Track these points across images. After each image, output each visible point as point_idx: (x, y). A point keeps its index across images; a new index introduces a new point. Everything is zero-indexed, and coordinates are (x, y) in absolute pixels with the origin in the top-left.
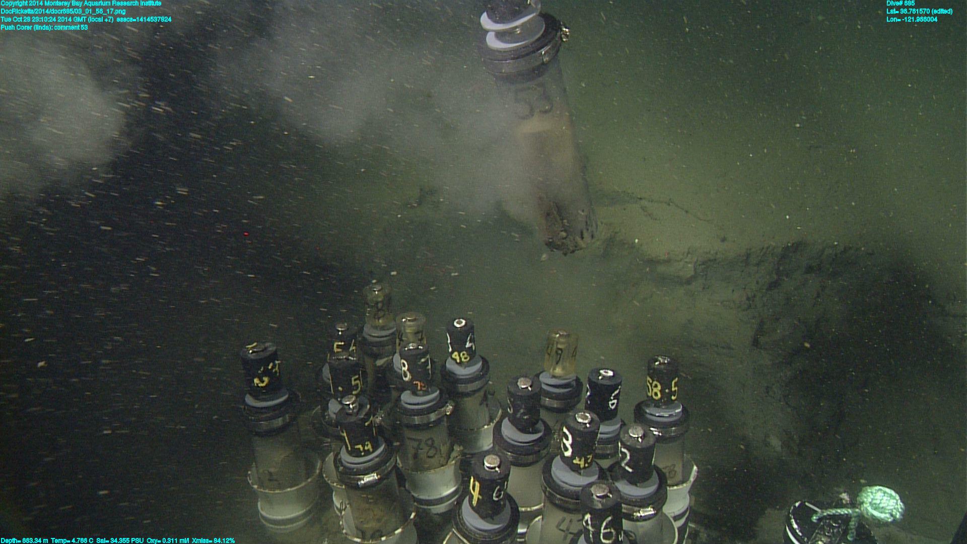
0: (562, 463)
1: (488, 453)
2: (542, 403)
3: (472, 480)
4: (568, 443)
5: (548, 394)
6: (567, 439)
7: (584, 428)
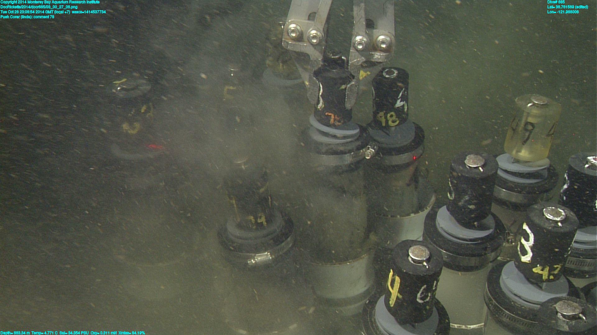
0: (516, 270)
1: (414, 243)
2: (495, 194)
3: (391, 273)
4: (528, 245)
5: (504, 184)
6: (527, 240)
7: (554, 227)
